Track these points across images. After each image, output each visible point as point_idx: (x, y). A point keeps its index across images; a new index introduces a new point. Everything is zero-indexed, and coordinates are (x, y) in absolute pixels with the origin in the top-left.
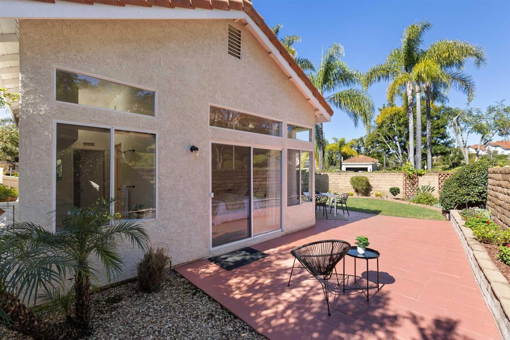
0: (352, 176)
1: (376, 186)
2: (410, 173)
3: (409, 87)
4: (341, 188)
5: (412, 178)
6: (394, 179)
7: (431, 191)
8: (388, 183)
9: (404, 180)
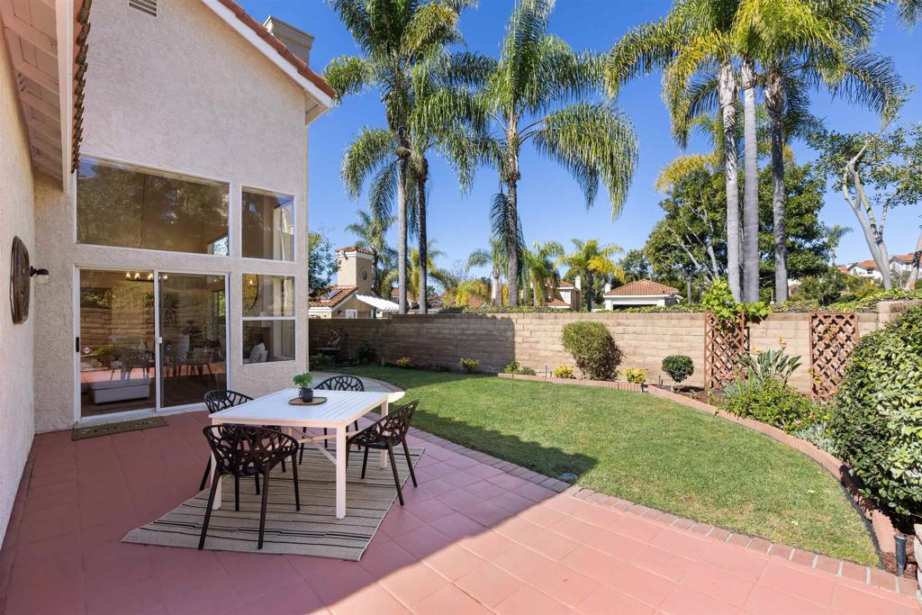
0: (568, 321)
1: (631, 350)
2: (725, 312)
3: (726, 83)
4: (542, 353)
5: (731, 329)
6: (678, 330)
7: (787, 368)
8: (664, 341)
9: (706, 334)
